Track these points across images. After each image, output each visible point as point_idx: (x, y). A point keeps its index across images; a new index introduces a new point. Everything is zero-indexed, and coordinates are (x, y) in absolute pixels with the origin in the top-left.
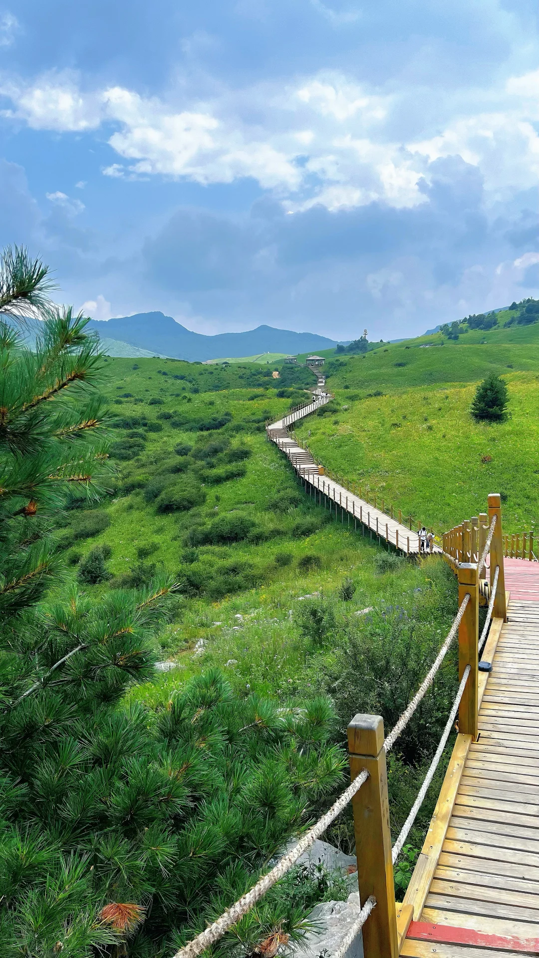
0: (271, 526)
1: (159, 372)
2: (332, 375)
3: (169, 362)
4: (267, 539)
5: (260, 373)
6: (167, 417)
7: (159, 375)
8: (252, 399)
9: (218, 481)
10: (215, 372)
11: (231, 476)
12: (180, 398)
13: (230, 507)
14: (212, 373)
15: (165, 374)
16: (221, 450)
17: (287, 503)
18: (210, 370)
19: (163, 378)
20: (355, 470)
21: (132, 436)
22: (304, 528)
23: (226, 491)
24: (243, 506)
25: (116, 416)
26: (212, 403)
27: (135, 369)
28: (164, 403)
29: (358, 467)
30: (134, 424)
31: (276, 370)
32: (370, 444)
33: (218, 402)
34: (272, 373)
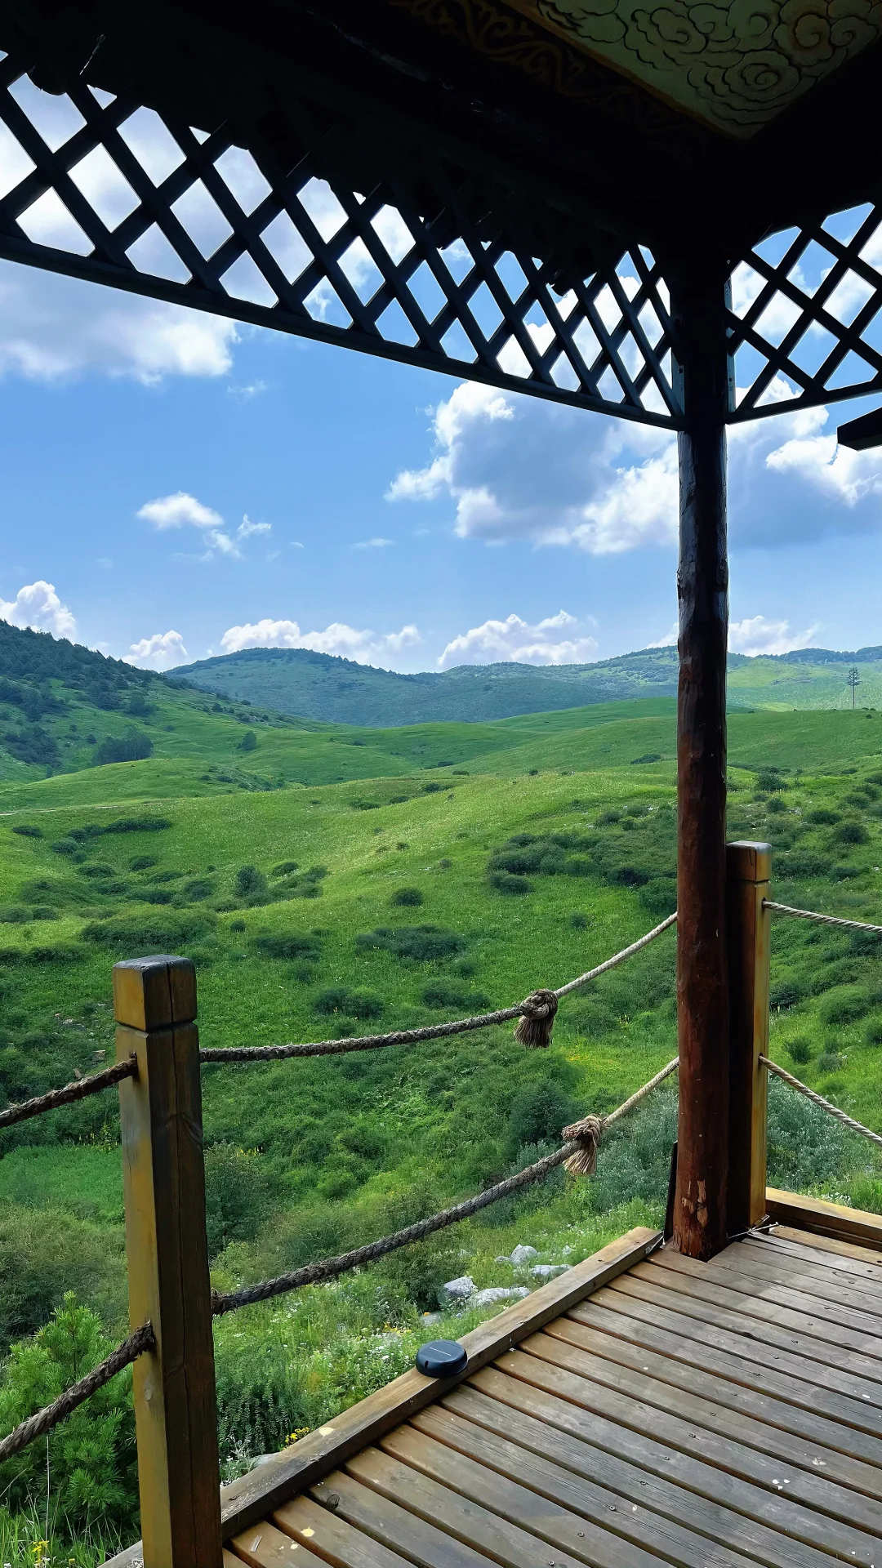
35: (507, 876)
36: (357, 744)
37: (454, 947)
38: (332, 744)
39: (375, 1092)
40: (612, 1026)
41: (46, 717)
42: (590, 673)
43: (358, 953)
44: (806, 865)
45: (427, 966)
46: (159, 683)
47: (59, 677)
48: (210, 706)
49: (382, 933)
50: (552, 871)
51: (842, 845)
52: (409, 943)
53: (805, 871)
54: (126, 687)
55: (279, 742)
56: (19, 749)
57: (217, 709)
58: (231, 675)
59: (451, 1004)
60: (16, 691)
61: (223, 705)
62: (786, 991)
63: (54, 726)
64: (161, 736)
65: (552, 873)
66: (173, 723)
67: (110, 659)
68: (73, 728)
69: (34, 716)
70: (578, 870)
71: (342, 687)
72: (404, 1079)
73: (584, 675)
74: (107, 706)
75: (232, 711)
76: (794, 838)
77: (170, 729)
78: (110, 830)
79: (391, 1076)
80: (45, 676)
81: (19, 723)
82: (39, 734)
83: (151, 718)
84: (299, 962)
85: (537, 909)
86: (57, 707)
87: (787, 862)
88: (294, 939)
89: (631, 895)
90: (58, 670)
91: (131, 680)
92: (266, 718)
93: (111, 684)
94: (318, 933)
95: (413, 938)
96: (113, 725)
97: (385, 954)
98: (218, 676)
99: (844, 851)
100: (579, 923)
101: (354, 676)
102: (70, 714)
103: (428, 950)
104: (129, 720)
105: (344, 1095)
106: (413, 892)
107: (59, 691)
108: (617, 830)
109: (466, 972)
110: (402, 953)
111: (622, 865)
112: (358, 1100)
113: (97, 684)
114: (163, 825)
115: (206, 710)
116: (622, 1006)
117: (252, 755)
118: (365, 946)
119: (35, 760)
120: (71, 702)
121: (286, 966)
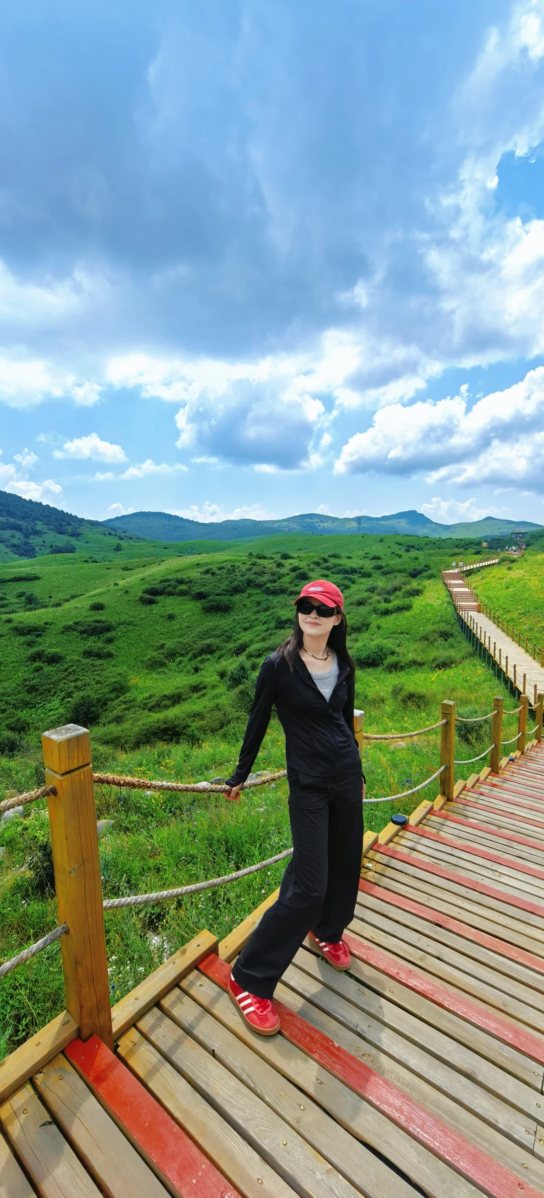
0: (411, 656)
1: (397, 543)
2: (532, 544)
3: (405, 537)
4: (402, 668)
5: (473, 543)
6: (379, 568)
7: (396, 545)
8: (452, 555)
9: (386, 613)
10: (437, 543)
11: (400, 609)
12: (394, 555)
13: (386, 636)
14: (435, 543)
15: (400, 544)
16: (400, 589)
17: (436, 635)
18: (434, 541)
19: (398, 547)
20: (517, 610)
21: (345, 578)
22: (441, 660)
23: (388, 622)
24: (396, 636)
25: (339, 565)
26: (416, 559)
27: (381, 541)
28: (382, 559)
29: (520, 607)
30: (351, 572)
31: (486, 541)
32: (539, 587)
33: (421, 558)
34: (481, 543)
35: (147, 596)
36: (165, 548)
37: (109, 629)
38: (153, 548)
39: (39, 699)
40: (163, 664)
41: (32, 537)
42: (279, 524)
43: (62, 633)
44: (278, 589)
45: (92, 638)
46: (87, 523)
47: (41, 521)
48: (107, 533)
49: (76, 623)
50: (170, 594)
51: (297, 580)
52: (86, 628)
53: (277, 592)
54: (71, 525)
55: (131, 547)
56: (17, 550)
57: (110, 534)
58: (130, 523)
59: (94, 656)
60: (19, 525)
61: (112, 532)
62: (240, 646)
63: (35, 541)
64: (82, 545)
65: (170, 595)
66: (88, 540)
67: (67, 513)
68: (44, 542)
69: (27, 536)
70: (182, 593)
71: (176, 528)
72: (55, 693)
73: (276, 525)
74: (61, 533)
75: (116, 535)
76: (280, 578)
77: (87, 542)
78: (10, 581)
79: (50, 692)
80: (34, 519)
81: (19, 539)
82: (26, 544)
83: (80, 538)
84: (29, 638)
85: (155, 611)
86: (37, 533)
87: (271, 588)
88: (30, 626)
89: (199, 604)
90: (41, 518)
91: (74, 522)
92: (131, 538)
93: (64, 524)
94: (46, 623)
95: (89, 626)
96: (62, 540)
97: (75, 633)
98: (125, 523)
99: (297, 583)
100: (171, 617)
101: (181, 524)
102: (43, 536)
103: (94, 631)
104: (70, 538)
105: (23, 700)
106: (98, 604)
107: (40, 526)
108: (208, 576)
109: (110, 641)
110: (82, 632)
111: (199, 590)
112: (28, 704)
113: (57, 523)
114: (36, 578)
115: (105, 535)
116: (172, 655)
117: (120, 553)
118: (67, 629)
119: (24, 555)
120: (44, 531)
121: (23, 639)
